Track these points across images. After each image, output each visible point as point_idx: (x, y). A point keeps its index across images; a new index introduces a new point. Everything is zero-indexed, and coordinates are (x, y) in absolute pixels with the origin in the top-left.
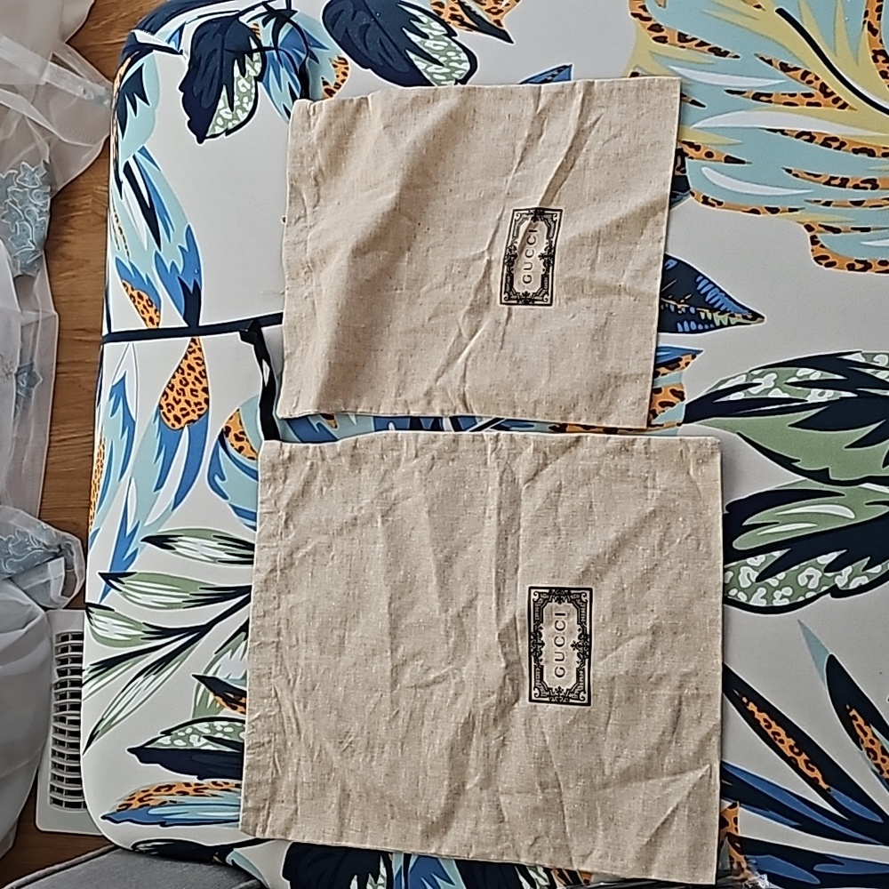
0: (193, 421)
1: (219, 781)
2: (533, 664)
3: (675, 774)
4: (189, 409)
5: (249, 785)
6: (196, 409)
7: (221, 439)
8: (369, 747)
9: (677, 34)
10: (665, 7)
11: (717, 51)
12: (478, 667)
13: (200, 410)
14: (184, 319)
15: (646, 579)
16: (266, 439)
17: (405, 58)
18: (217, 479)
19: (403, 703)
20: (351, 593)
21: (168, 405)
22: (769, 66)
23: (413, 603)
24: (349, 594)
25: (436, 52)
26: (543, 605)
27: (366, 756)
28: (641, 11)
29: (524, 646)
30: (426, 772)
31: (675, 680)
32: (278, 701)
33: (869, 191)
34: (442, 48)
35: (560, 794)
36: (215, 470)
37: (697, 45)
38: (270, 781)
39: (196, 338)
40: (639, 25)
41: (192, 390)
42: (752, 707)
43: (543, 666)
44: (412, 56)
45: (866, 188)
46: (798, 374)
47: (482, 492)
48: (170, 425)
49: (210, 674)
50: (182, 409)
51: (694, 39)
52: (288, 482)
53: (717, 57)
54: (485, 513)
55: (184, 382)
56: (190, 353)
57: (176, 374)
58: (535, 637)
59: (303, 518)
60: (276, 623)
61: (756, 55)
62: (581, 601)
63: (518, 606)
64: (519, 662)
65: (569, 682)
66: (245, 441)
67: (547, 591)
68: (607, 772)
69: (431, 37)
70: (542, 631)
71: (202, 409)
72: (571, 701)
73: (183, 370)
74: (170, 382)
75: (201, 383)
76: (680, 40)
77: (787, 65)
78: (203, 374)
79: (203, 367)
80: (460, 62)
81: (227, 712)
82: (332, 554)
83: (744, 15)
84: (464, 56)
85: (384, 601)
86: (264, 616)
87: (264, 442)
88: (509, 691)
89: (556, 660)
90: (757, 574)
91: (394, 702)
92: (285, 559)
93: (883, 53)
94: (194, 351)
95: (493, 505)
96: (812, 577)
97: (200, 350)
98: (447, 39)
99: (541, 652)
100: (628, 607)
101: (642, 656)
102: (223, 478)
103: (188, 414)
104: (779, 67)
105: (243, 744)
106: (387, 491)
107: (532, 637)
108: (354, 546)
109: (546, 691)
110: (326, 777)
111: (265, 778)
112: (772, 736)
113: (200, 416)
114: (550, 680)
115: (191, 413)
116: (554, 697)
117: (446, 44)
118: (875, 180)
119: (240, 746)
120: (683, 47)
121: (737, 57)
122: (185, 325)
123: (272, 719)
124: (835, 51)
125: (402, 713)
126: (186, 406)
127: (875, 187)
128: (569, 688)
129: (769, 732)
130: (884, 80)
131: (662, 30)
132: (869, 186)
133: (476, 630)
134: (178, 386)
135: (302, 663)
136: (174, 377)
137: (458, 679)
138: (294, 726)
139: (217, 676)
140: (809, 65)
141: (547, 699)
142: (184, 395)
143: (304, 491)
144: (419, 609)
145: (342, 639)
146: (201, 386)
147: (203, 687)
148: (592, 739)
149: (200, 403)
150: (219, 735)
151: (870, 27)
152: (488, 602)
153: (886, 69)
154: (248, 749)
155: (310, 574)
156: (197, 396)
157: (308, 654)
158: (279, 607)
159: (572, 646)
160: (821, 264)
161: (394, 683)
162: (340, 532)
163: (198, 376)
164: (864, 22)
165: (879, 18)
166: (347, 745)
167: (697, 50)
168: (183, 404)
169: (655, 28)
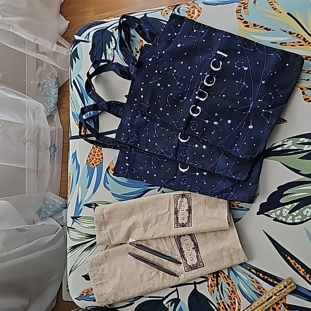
0: (98, 165)
4: (97, 161)
6: (99, 161)
7: (107, 171)
9: (253, 24)
10: (248, 15)
11: (267, 29)
13: (100, 161)
18: (106, 184)
21: (90, 160)
22: (285, 33)
36: (106, 181)
37: (260, 27)
40: (240, 22)
41: (97, 155)
42: (289, 258)
46: (300, 140)
48: (91, 167)
50: (95, 161)
51: (259, 25)
53: (267, 31)
55: (95, 152)
61: (281, 29)
73: (94, 148)
74: (90, 152)
75: (100, 152)
76: (254, 26)
77: (291, 32)
78: (101, 149)
83: (275, 16)
90: (289, 211)
96: (308, 212)
102: (108, 184)
103: (96, 163)
104: (288, 33)
112: (296, 268)
113: (100, 163)
120: (255, 28)
121: (274, 30)
124: (308, 26)
126: (96, 160)
129: (295, 267)
131: (248, 23)
134: (93, 153)
136: (91, 150)
140: (299, 32)
142: (95, 156)
149: (100, 159)
156: (99, 156)
160: (306, 101)
167: (260, 29)
168: (95, 159)
169: (245, 22)
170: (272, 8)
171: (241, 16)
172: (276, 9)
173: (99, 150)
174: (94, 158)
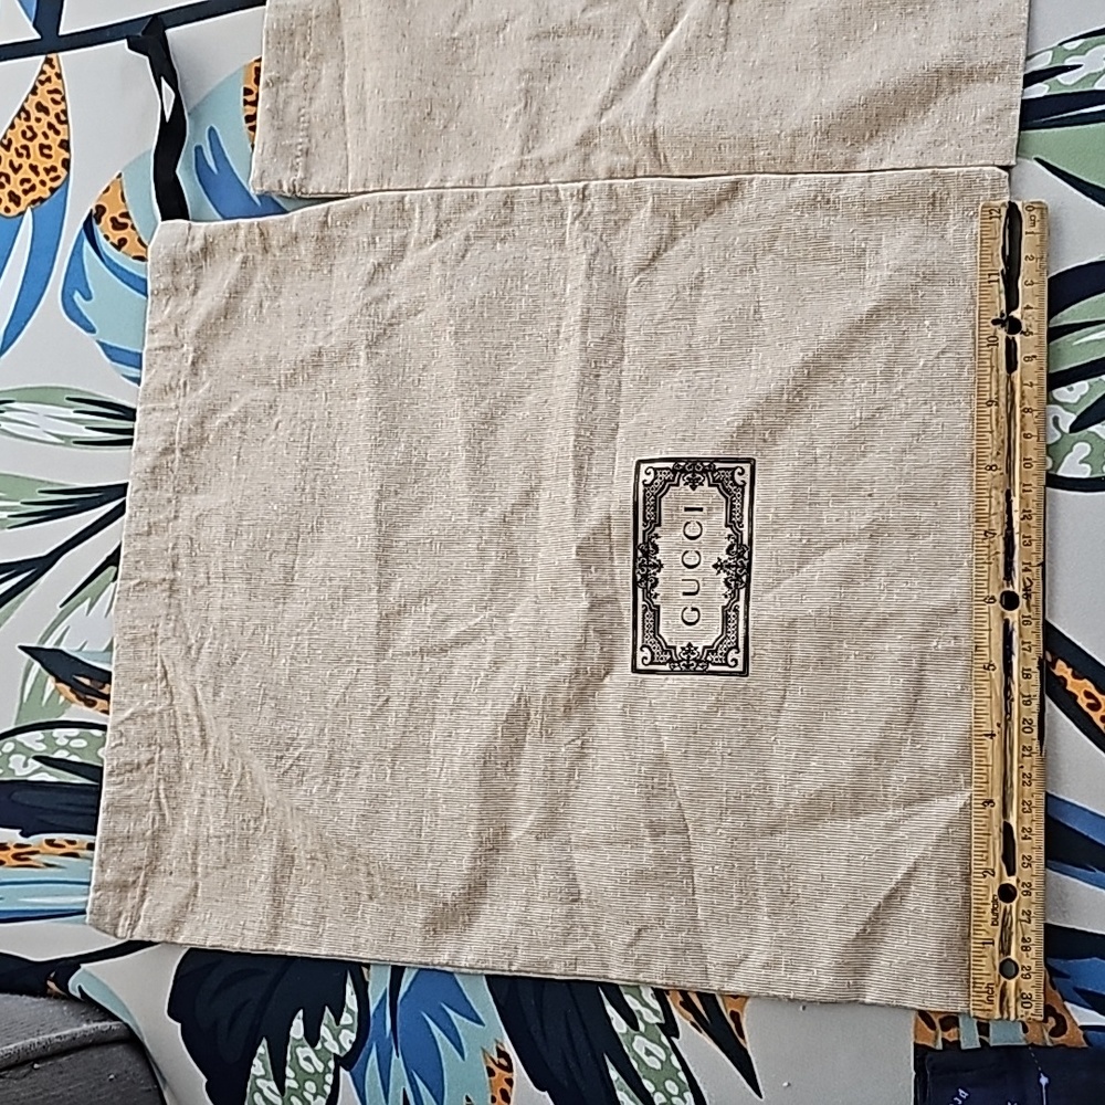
0: (41, 200)
1: (58, 837)
2: (640, 602)
3: (909, 803)
4: (35, 180)
5: (109, 841)
6: (47, 179)
7: (88, 229)
8: (332, 766)
12: (538, 610)
13: (53, 180)
14: (35, 26)
15: (858, 438)
16: (164, 218)
18: (77, 296)
19: (397, 683)
20: (308, 487)
23: (420, 504)
24: (304, 490)
26: (663, 490)
27: (325, 782)
29: (623, 568)
30: (435, 810)
31: (914, 622)
32: (167, 685)
35: (688, 846)
36: (76, 280)
38: (149, 833)
39: (53, 56)
41: (42, 147)
42: (1062, 670)
43: (658, 607)
47: (555, 295)
48: (2, 211)
49: (49, 645)
50: (24, 181)
52: (200, 293)
54: (558, 332)
55: (29, 134)
56: (42, 83)
57: (17, 120)
58: (646, 554)
59: (225, 356)
60: (171, 545)
62: (735, 484)
63: (616, 495)
64: (613, 600)
65: (707, 635)
66: (129, 229)
67: (670, 465)
68: (778, 801)
70: (657, 541)
71: (58, 178)
72: (711, 668)
73: (28, 113)
74: (5, 137)
75: (57, 132)
78: (63, 118)
79: (62, 106)
81: (79, 711)
82: (276, 420)
85: (368, 498)
86: (149, 533)
87: (160, 223)
88: (594, 653)
89: (685, 594)
90: (1073, 417)
91: (382, 681)
92: (190, 430)
94: (49, 79)
95: (573, 314)
97: (59, 76)
99: (657, 580)
100: (824, 492)
101: (848, 580)
102: (87, 297)
103: (33, 188)
105: (101, 769)
106: (378, 300)
107: (640, 554)
108: (316, 404)
109: (666, 652)
110: (252, 824)
111: (138, 828)
112: (1101, 725)
113: (53, 190)
114: (672, 631)
115: (39, 186)
116: (679, 662)
119: (95, 772)
122: (37, 36)
123: (155, 719)
125: (395, 703)
126: (31, 175)
128: (710, 644)
129: (1095, 715)
133: (536, 545)
134: (18, 142)
135: (215, 616)
136: (12, 126)
137: (500, 634)
138: (196, 732)
139: (62, 647)
141: (667, 667)
142: (28, 156)
143: (228, 311)
144: (433, 511)
145: (289, 572)
146: (59, 138)
147: (37, 665)
148: (750, 739)
149: (54, 169)
150: (59, 755)
152: (557, 492)
154: (110, 774)
155: (235, 457)
156: (49, 157)
157: (226, 600)
158: (176, 517)
159: (715, 566)
161: (383, 648)
162: (291, 381)
163: (54, 122)
166: (290, 762)
168: (26, 173)
173: (51, 126)
174: (20, 166)
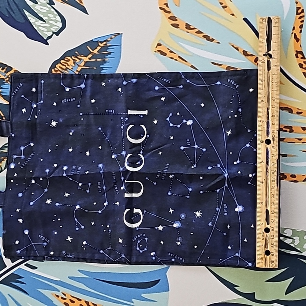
9: (185, 24)
10: (179, 6)
11: (207, 38)
17: (22, 14)
22: (237, 51)
25: (42, 13)
28: (165, 7)
33: (288, 133)
34: (46, 11)
40: (163, 15)
44: (27, 13)
45: (286, 131)
51: (194, 29)
53: (208, 41)
61: (230, 43)
69: (39, 3)
76: (186, 28)
77: (247, 52)
80: (56, 21)
83: (224, 18)
84: (58, 18)
93: (301, 53)
98: (49, 6)
104: (242, 53)
117: (48, 9)
118: (292, 127)
120: (188, 32)
121: (218, 43)
127: (291, 131)
130: (300, 69)
131: (177, 20)
132: (288, 130)
151: (295, 37)
153: (303, 63)
164: (292, 33)
165: (301, 32)
167: (196, 35)
169: (172, 18)
170: (220, 4)
171: (166, 5)
172: (226, 7)
